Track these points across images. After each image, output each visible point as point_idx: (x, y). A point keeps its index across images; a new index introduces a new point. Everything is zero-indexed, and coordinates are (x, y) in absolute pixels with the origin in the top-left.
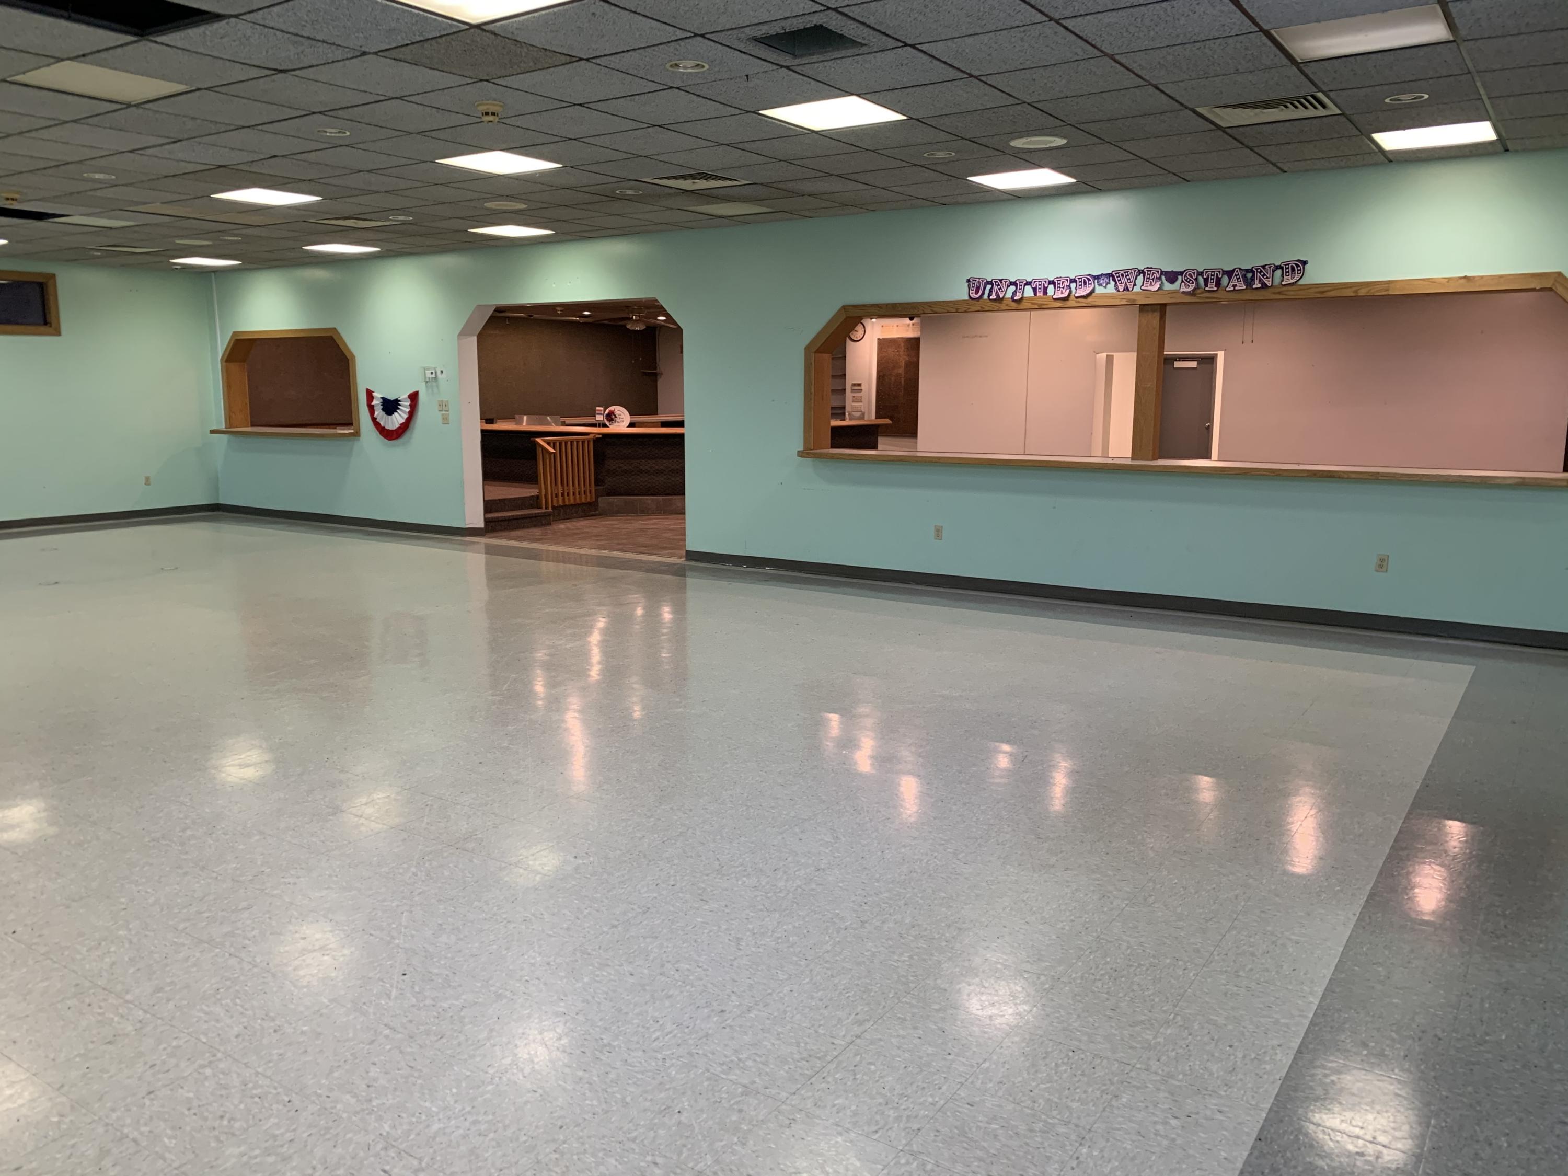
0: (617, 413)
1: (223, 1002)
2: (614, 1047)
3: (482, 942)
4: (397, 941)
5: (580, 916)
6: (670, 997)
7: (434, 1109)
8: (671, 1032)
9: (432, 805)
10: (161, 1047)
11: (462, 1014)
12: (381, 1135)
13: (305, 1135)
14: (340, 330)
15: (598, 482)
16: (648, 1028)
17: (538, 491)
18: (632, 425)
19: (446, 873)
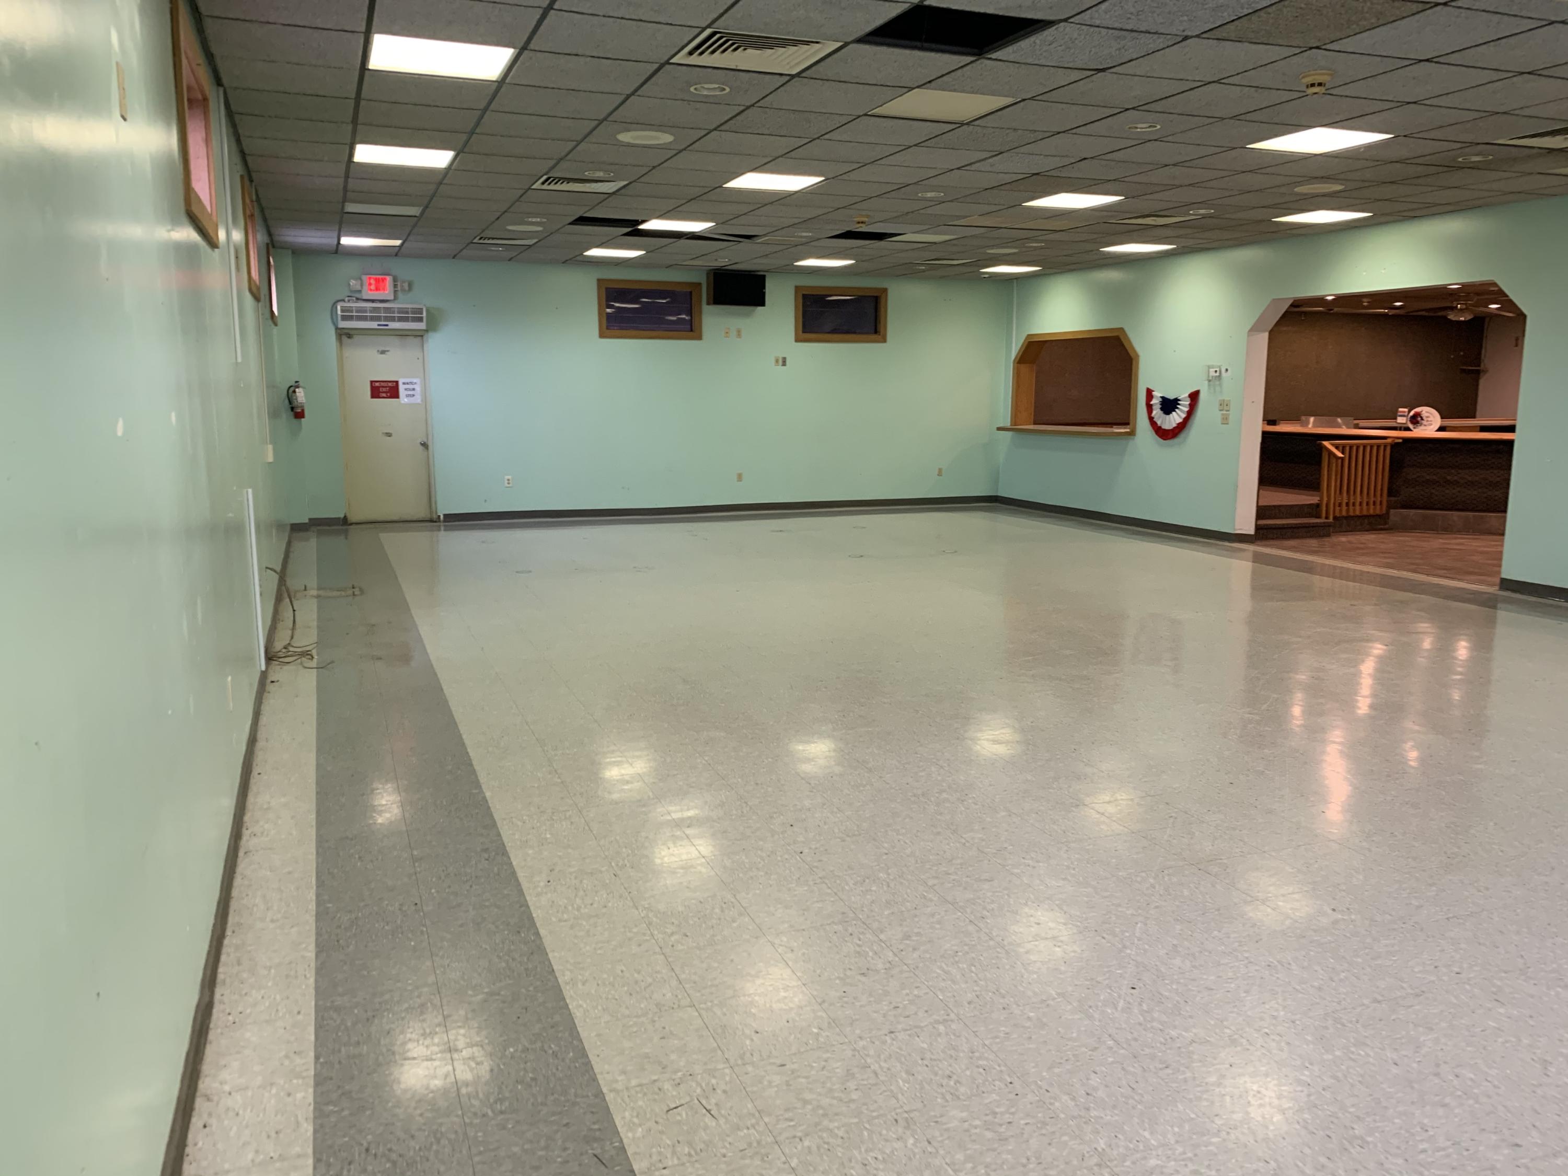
0: (1424, 414)
1: (960, 965)
2: (1368, 1143)
3: (1219, 977)
4: (1128, 951)
5: (1336, 979)
6: (1445, 1105)
7: (1153, 1142)
8: (1444, 1149)
9: (1176, 818)
10: (904, 992)
11: (1191, 1048)
12: (1096, 1149)
13: (1023, 1122)
14: (1126, 329)
15: (1391, 493)
16: (1413, 1135)
17: (1318, 498)
18: (1441, 429)
19: (1186, 893)
